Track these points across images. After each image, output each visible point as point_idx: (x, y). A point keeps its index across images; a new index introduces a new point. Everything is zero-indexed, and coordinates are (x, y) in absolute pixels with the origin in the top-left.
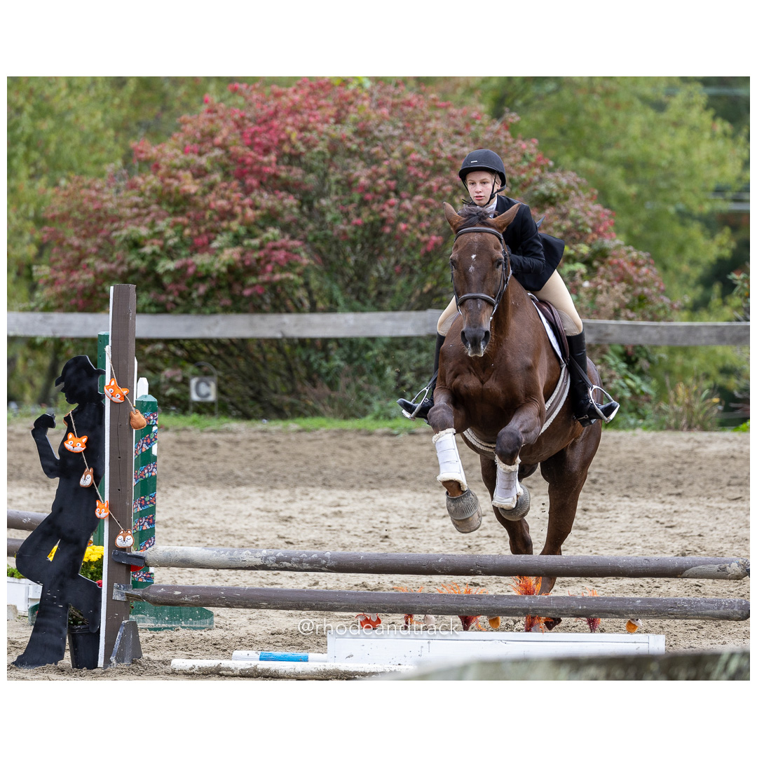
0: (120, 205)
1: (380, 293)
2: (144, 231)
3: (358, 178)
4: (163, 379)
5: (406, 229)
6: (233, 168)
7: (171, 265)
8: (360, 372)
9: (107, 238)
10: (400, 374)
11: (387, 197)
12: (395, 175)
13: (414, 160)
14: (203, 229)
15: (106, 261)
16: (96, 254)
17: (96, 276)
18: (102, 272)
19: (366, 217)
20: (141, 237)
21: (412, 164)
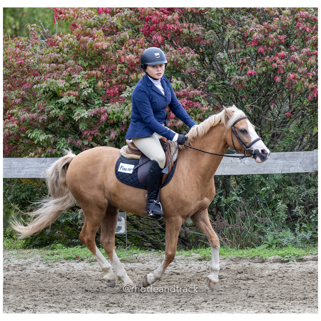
0: (40, 61)
1: (273, 136)
2: (61, 84)
3: (252, 33)
4: (79, 217)
5: (294, 78)
6: (142, 26)
7: (85, 114)
8: (255, 206)
9: (30, 91)
10: (290, 207)
11: (279, 50)
12: (285, 30)
13: (302, 17)
14: (114, 81)
15: (29, 111)
16: (19, 105)
17: (19, 125)
18: (24, 120)
19: (259, 68)
20: (58, 89)
21: (300, 19)
